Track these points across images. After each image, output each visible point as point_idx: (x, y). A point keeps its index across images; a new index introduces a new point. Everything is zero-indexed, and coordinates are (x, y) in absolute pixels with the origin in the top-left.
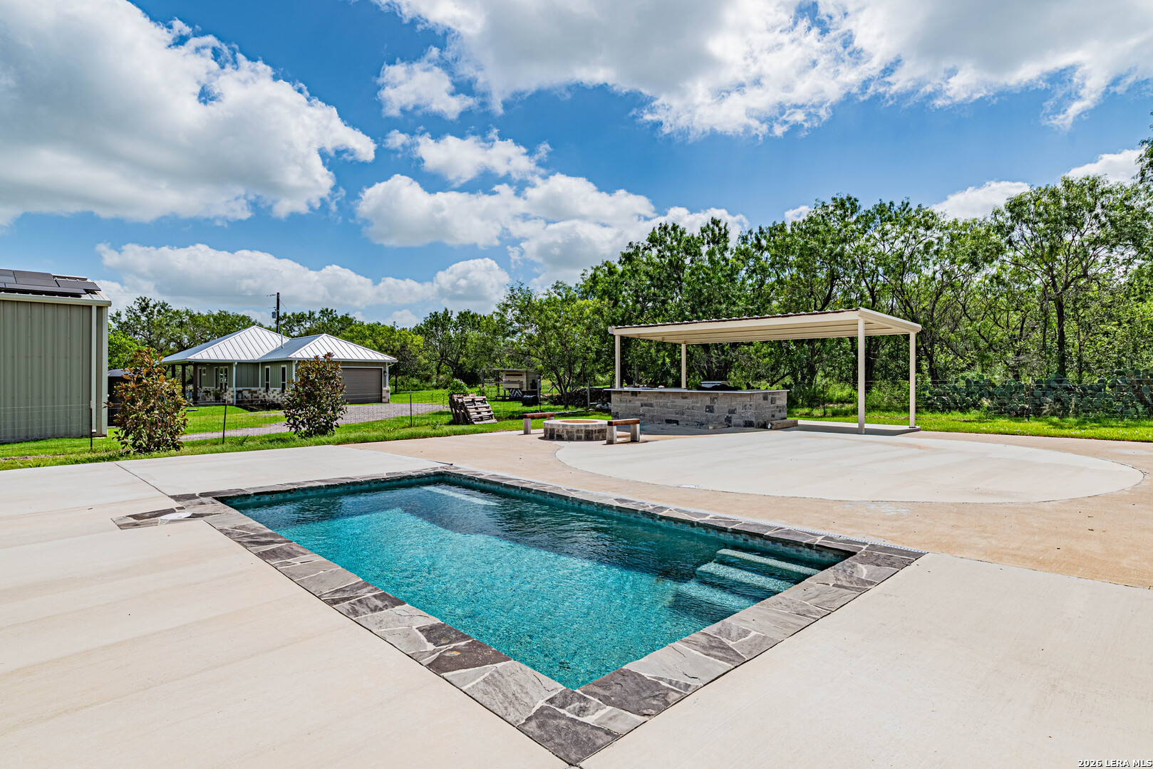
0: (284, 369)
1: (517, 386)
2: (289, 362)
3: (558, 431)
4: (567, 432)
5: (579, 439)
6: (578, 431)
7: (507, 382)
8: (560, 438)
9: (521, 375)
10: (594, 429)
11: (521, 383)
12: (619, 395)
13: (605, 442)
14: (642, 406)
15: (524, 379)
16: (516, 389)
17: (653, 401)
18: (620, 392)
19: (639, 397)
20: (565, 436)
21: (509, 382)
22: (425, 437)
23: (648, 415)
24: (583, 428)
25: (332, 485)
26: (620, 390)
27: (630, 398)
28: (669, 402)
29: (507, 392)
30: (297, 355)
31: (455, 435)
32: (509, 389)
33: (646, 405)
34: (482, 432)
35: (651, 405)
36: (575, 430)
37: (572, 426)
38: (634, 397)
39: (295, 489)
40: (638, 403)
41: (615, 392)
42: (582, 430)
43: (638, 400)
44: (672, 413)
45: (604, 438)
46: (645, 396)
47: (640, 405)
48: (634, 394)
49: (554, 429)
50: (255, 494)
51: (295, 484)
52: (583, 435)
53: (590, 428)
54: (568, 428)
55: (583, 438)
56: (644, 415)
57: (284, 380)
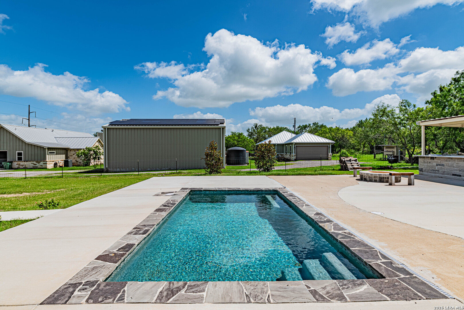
0: (291, 146)
1: (391, 153)
2: (292, 144)
3: (365, 176)
4: (369, 177)
5: (376, 181)
6: (375, 177)
7: (386, 151)
8: (365, 180)
9: (394, 148)
10: (385, 176)
11: (393, 152)
12: (423, 159)
13: (388, 184)
14: (437, 165)
15: (395, 150)
16: (391, 155)
17: (444, 163)
18: (424, 157)
19: (435, 160)
20: (368, 179)
21: (387, 151)
22: (305, 175)
23: (441, 171)
24: (378, 176)
25: (230, 190)
26: (425, 156)
27: (430, 160)
28: (455, 163)
29: (386, 156)
30: (295, 141)
31: (320, 175)
32: (387, 155)
33: (439, 165)
34: (334, 175)
35: (443, 165)
36: (373, 176)
37: (372, 174)
38: (432, 160)
39: (217, 190)
40: (435, 164)
41: (421, 157)
42: (377, 177)
43: (435, 162)
44: (457, 171)
45: (387, 182)
46: (439, 160)
47: (436, 165)
48: (432, 158)
49: (362, 175)
50: (204, 190)
51: (220, 188)
52: (378, 179)
53: (382, 176)
54: (370, 175)
55: (378, 181)
56: (438, 171)
57: (291, 151)
